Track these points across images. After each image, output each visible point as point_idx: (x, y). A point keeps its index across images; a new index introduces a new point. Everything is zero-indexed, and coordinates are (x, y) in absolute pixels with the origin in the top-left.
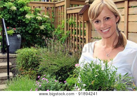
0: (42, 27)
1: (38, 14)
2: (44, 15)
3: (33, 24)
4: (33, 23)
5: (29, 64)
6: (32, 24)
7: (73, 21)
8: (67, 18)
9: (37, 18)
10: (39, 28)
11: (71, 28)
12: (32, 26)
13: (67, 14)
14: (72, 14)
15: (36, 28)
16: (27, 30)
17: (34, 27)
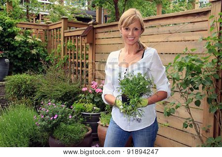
0: (34, 52)
1: (29, 37)
2: (36, 39)
3: (23, 48)
4: (23, 46)
5: (22, 92)
6: (21, 48)
7: (73, 44)
8: (64, 41)
9: (27, 40)
10: (30, 53)
11: (69, 52)
12: (21, 50)
13: (65, 37)
14: (71, 37)
15: (27, 52)
16: (15, 54)
17: (24, 51)
